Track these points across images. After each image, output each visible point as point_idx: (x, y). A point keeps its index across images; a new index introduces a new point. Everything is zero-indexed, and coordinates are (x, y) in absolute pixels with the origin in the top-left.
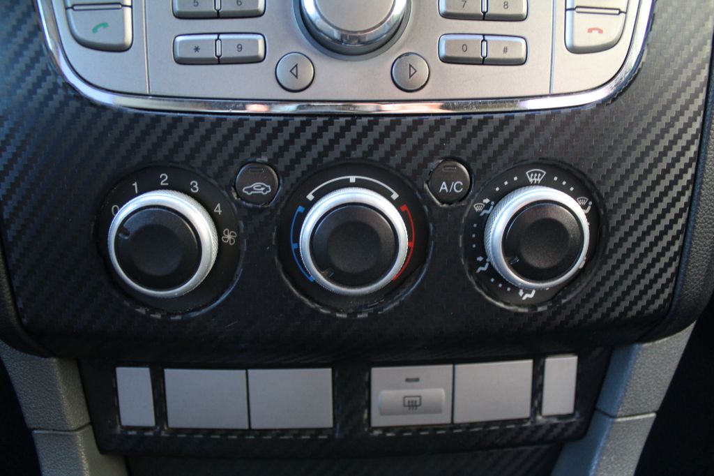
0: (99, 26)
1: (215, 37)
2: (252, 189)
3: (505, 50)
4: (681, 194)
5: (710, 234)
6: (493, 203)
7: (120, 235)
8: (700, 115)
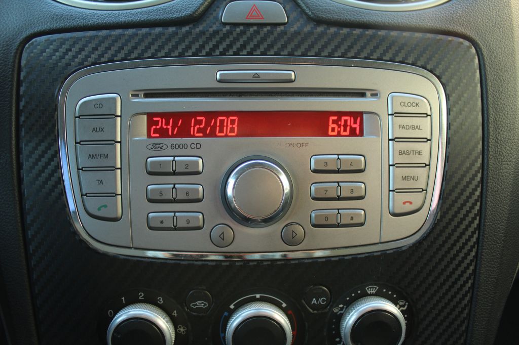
0: (102, 207)
1: (173, 214)
2: (196, 305)
3: (352, 219)
4: (465, 295)
5: (485, 318)
6: (345, 307)
7: (115, 334)
8: (475, 248)
